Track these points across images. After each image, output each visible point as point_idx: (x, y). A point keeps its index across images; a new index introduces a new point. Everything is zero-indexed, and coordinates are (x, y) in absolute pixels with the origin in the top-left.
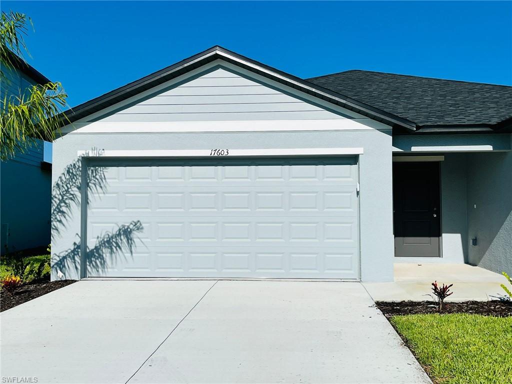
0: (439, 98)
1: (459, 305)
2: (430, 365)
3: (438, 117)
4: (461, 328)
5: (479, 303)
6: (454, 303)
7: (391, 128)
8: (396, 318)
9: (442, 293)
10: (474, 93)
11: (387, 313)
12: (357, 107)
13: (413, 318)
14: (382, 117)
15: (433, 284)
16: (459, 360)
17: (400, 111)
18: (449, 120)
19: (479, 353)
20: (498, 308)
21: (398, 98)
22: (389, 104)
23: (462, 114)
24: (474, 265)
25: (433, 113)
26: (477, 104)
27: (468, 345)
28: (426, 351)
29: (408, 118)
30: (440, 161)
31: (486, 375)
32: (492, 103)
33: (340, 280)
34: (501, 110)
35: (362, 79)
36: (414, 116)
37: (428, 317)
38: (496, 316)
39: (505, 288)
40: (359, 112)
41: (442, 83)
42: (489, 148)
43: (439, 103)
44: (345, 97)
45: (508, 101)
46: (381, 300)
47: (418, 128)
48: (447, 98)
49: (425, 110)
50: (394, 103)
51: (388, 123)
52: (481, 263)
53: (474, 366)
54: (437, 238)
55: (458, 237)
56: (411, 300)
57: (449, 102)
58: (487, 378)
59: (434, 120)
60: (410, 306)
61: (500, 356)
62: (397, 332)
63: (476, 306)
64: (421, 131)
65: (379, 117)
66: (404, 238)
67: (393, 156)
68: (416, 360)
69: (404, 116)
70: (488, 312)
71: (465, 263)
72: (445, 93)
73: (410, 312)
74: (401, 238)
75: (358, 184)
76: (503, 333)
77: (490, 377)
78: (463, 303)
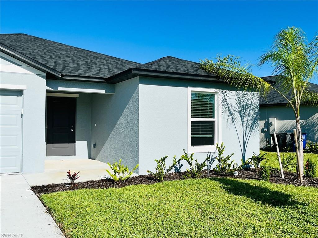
0: (76, 59)
1: (83, 184)
2: (62, 223)
3: (75, 71)
4: (82, 198)
5: (94, 181)
6: (80, 183)
7: (46, 74)
8: (43, 195)
9: (73, 177)
10: (96, 59)
11: (38, 193)
12: (23, 58)
13: (54, 194)
14: (40, 66)
15: (68, 172)
16: (80, 217)
17: (52, 64)
18: (82, 73)
19: (91, 211)
20: (104, 184)
21: (51, 56)
22: (45, 59)
23: (89, 70)
24: (94, 159)
25: (72, 67)
26: (98, 65)
27: (86, 207)
28: (60, 214)
29: (56, 69)
30: (76, 97)
31: (94, 224)
32: (106, 65)
33: (7, 174)
34: (110, 70)
35: (27, 40)
36: (60, 68)
37: (64, 193)
38: (103, 188)
39: (108, 172)
40: (24, 62)
41: (79, 50)
42: (103, 91)
43: (76, 62)
44: (14, 51)
45: (114, 66)
46: (34, 185)
47: (62, 76)
48: (81, 59)
49: (68, 65)
50: (48, 59)
51: (44, 71)
52: (97, 158)
53: (88, 220)
54: (73, 144)
55: (85, 143)
56: (55, 183)
57: (82, 62)
58: (94, 226)
59: (72, 72)
60: (54, 187)
61: (103, 211)
62: (44, 205)
63: (92, 184)
64: (64, 78)
65: (38, 67)
66: (53, 144)
67: (46, 92)
68: (54, 221)
69: (54, 68)
70: (99, 186)
71: (89, 158)
72: (80, 56)
73: (54, 191)
74: (51, 145)
75: (22, 109)
76: (106, 198)
77: (96, 225)
78: (85, 182)
